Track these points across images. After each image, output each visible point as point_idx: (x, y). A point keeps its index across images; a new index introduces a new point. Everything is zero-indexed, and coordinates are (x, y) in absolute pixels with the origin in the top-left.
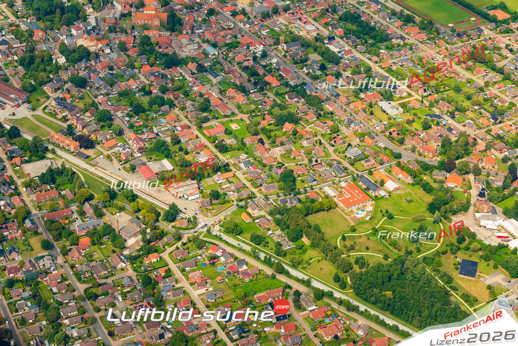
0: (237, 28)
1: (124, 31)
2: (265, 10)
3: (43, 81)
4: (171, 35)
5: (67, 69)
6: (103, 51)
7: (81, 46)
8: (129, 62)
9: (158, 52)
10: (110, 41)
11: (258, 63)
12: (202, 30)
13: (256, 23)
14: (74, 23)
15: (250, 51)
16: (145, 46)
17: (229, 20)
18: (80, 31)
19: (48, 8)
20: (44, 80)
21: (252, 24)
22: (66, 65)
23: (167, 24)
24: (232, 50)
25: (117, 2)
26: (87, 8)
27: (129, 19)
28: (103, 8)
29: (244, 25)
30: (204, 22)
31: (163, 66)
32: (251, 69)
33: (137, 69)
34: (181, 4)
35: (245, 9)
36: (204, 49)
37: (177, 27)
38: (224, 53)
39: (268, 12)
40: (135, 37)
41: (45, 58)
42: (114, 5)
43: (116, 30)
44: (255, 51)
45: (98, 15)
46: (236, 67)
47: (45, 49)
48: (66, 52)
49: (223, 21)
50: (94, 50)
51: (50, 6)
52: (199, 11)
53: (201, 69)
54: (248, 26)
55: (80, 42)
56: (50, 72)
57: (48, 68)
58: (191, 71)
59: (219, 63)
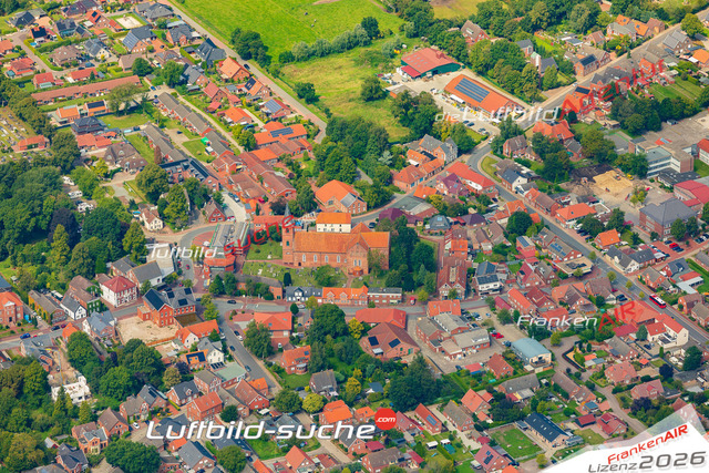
0: (603, 275)
1: (260, 291)
2: (684, 214)
3: (24, 459)
4: (403, 300)
5: (95, 418)
6: (202, 357)
7: (136, 343)
8: (283, 393)
9: (368, 360)
10: (220, 322)
11: (679, 387)
12: (498, 284)
13: (659, 255)
14: (109, 265)
15: (649, 347)
16: (329, 337)
17: (577, 249)
18: (127, 294)
19: (28, 220)
20: (30, 456)
21: (647, 259)
22: (93, 402)
23: (390, 266)
24: (595, 347)
25: (234, 197)
26: (143, 218)
27: (272, 249)
28: (191, 218)
29: (624, 264)
30: (503, 258)
31: (388, 402)
32: (658, 408)
33: (308, 413)
34: (428, 201)
35: (622, 214)
36: (509, 345)
37: (421, 273)
38: (570, 355)
39: (694, 221)
40: (295, 309)
41: (28, 385)
42: (225, 207)
43: (236, 289)
44: (665, 346)
45: (178, 237)
46: (612, 403)
47: (24, 353)
48: (89, 365)
49: (558, 250)
50: (173, 353)
51: (33, 215)
52: (483, 220)
53: (504, 409)
54: (634, 266)
55: (132, 330)
56: (45, 428)
57: (38, 415)
58: (474, 416)
59: (557, 388)
